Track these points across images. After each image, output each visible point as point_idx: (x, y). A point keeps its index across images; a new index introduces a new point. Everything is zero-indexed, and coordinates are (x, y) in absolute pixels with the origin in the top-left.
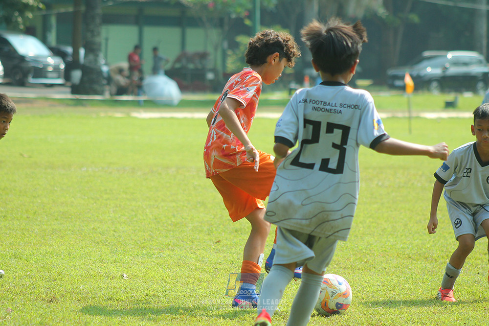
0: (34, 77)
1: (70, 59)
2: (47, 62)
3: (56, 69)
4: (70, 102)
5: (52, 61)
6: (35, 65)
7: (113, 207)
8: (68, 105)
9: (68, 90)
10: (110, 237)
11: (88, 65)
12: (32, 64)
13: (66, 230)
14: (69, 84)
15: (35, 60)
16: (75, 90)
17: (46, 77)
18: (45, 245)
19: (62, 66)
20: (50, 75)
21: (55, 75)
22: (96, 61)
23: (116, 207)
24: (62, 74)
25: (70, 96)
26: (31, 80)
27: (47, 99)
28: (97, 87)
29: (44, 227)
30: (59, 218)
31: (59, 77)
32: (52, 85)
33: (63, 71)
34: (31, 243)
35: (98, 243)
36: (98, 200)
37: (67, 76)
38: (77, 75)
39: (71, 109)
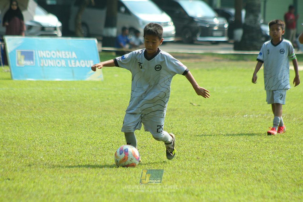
0: (202, 36)
1: (233, 19)
2: (213, 22)
3: (221, 28)
4: (233, 57)
5: (217, 21)
6: (203, 25)
7: (272, 149)
8: (231, 60)
9: (232, 46)
10: (270, 175)
11: (248, 24)
12: (199, 25)
13: (231, 170)
14: (232, 41)
15: (203, 20)
16: (238, 46)
17: (212, 36)
18: (214, 183)
19: (226, 26)
20: (215, 34)
21: (220, 33)
22: (256, 20)
23: (275, 149)
24: (226, 32)
25: (233, 52)
26: (199, 39)
27: (213, 55)
28: (256, 43)
29: (212, 167)
30: (225, 159)
31: (223, 36)
32: (217, 43)
33: (227, 30)
34: (201, 181)
35: (259, 181)
36: (259, 143)
37: (230, 33)
38: (239, 33)
39: (233, 63)
